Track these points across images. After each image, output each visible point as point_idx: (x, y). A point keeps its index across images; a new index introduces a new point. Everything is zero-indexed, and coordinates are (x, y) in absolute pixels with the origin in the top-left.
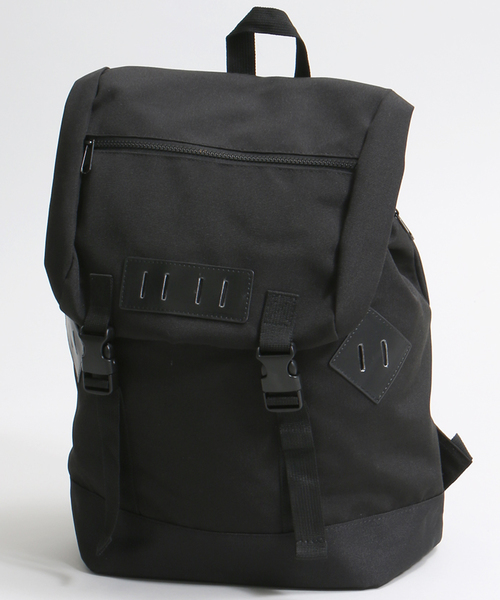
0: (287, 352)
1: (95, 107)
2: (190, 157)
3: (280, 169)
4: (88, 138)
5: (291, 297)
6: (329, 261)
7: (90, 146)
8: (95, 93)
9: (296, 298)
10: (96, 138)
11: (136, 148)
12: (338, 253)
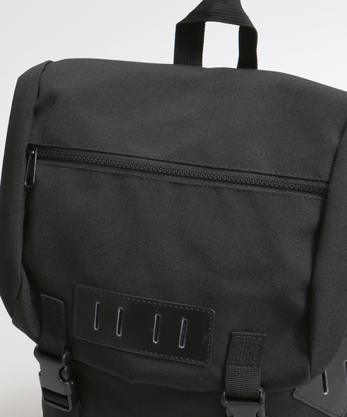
0: (257, 400)
1: (37, 111)
2: (138, 174)
3: (239, 191)
4: (31, 147)
5: (257, 337)
6: (299, 301)
7: (33, 156)
8: (36, 95)
9: (263, 338)
10: (39, 147)
11: (79, 162)
12: (310, 291)
